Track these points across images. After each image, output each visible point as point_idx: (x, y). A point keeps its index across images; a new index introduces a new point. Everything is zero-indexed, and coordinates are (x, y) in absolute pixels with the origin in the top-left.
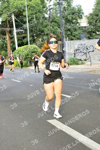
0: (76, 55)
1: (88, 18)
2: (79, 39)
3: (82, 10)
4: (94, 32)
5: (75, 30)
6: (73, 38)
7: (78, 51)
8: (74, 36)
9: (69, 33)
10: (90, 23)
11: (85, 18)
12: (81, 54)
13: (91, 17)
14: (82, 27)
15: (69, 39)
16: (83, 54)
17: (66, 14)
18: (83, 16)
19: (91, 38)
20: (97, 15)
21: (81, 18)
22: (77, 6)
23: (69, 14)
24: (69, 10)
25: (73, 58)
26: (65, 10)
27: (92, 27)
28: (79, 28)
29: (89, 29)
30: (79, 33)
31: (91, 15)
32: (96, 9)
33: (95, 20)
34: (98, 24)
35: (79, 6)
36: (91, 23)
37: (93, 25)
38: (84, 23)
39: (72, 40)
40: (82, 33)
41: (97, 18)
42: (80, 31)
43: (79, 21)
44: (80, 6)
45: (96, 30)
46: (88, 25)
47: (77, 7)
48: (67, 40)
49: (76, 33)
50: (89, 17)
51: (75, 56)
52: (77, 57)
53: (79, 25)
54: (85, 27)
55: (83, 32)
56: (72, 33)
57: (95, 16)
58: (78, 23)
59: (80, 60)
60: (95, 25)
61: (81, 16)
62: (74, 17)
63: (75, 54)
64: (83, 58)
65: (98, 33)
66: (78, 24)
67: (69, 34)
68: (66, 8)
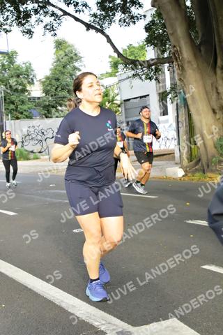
0: (25, 144)
1: (43, 83)
2: (29, 117)
3: (32, 70)
4: (53, 107)
5: (23, 102)
6: (20, 116)
7: (27, 138)
8: (22, 113)
9: (12, 106)
10: (46, 92)
11: (39, 83)
12: (32, 142)
13: (48, 82)
14: (34, 98)
15: (12, 117)
16: (37, 142)
17: (6, 75)
18: (34, 79)
19: (49, 115)
20: (58, 80)
21: (31, 83)
22: (25, 63)
23: (12, 76)
24: (11, 69)
25: (19, 150)
26: (5, 70)
27: (50, 99)
28: (30, 99)
29: (44, 101)
30: (29, 108)
31: (47, 78)
32: (56, 69)
33: (54, 88)
34: (60, 94)
35: (28, 64)
36: (48, 91)
37: (52, 96)
38: (36, 91)
39: (18, 118)
40: (34, 109)
41: (58, 83)
42: (31, 105)
43: (28, 88)
44: (30, 64)
45: (56, 103)
46: (44, 95)
47: (24, 66)
48: (8, 120)
49: (25, 107)
50: (45, 82)
51: (22, 146)
52: (26, 148)
53: (29, 94)
54: (39, 98)
55: (35, 106)
56: (17, 107)
57: (54, 82)
58: (27, 91)
59: (32, 152)
60: (55, 95)
61: (32, 80)
62: (20, 81)
63: (23, 142)
64: (37, 148)
65: (59, 108)
66: (27, 94)
67: (13, 109)
68: (6, 67)
